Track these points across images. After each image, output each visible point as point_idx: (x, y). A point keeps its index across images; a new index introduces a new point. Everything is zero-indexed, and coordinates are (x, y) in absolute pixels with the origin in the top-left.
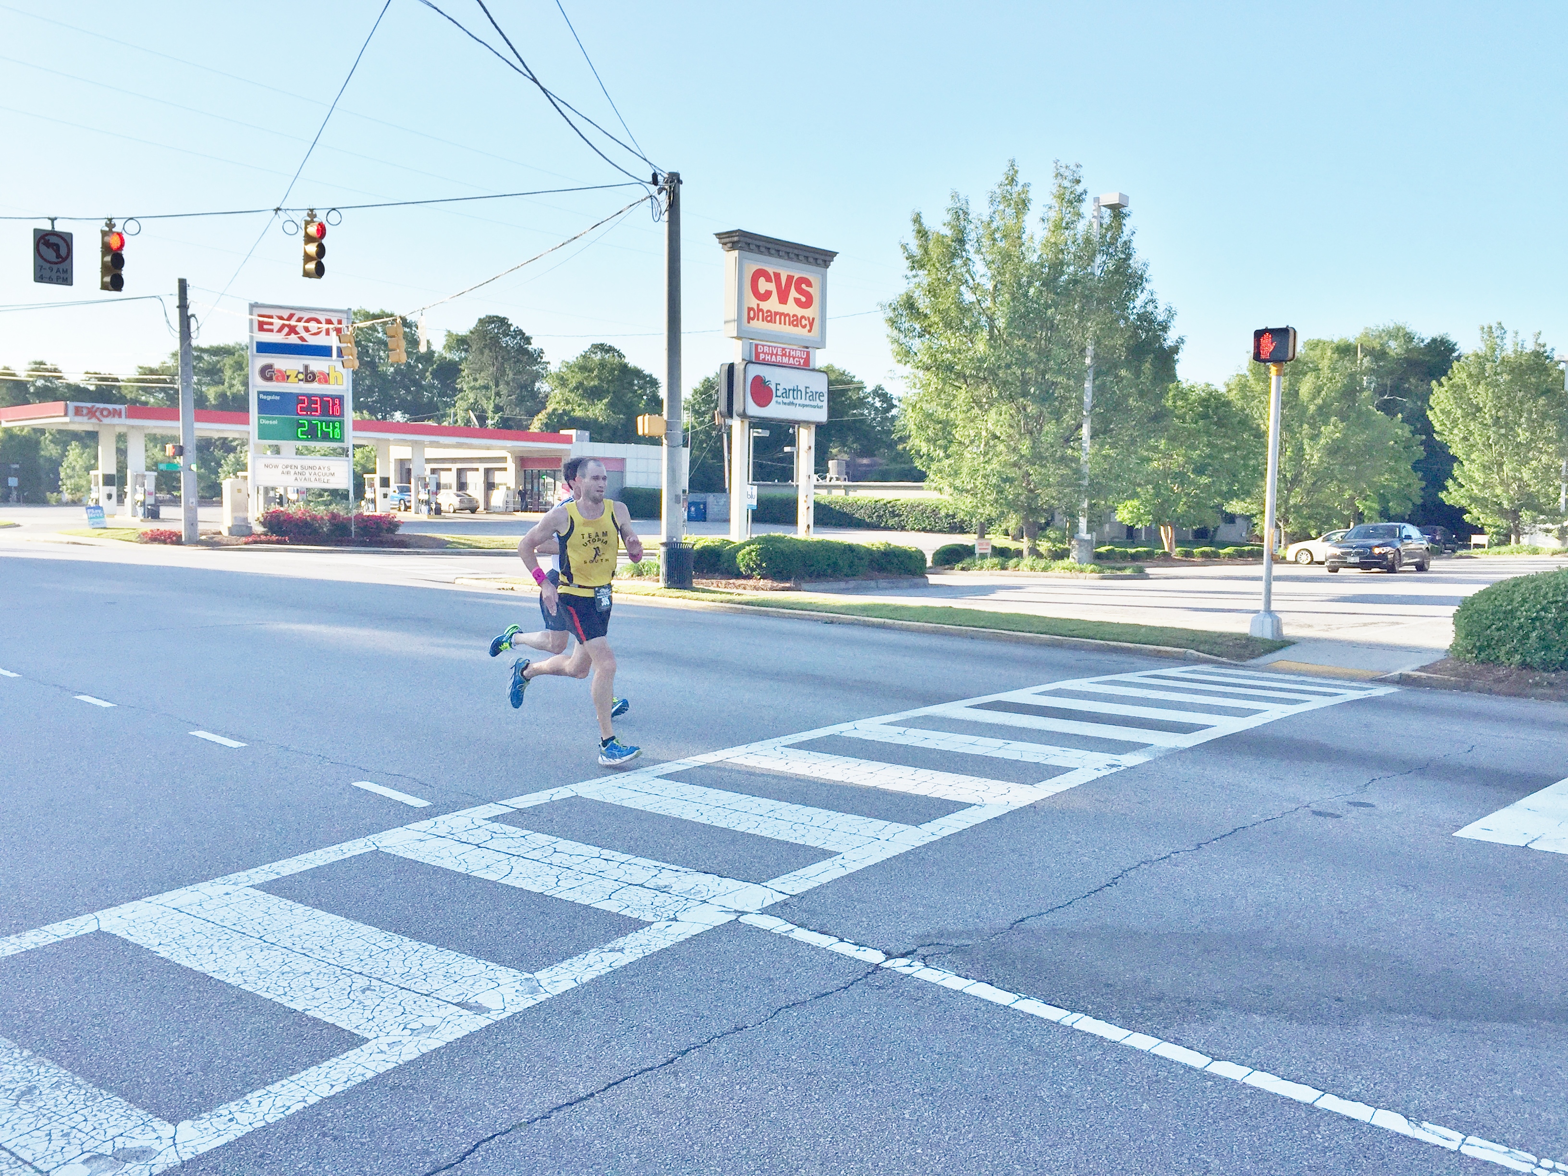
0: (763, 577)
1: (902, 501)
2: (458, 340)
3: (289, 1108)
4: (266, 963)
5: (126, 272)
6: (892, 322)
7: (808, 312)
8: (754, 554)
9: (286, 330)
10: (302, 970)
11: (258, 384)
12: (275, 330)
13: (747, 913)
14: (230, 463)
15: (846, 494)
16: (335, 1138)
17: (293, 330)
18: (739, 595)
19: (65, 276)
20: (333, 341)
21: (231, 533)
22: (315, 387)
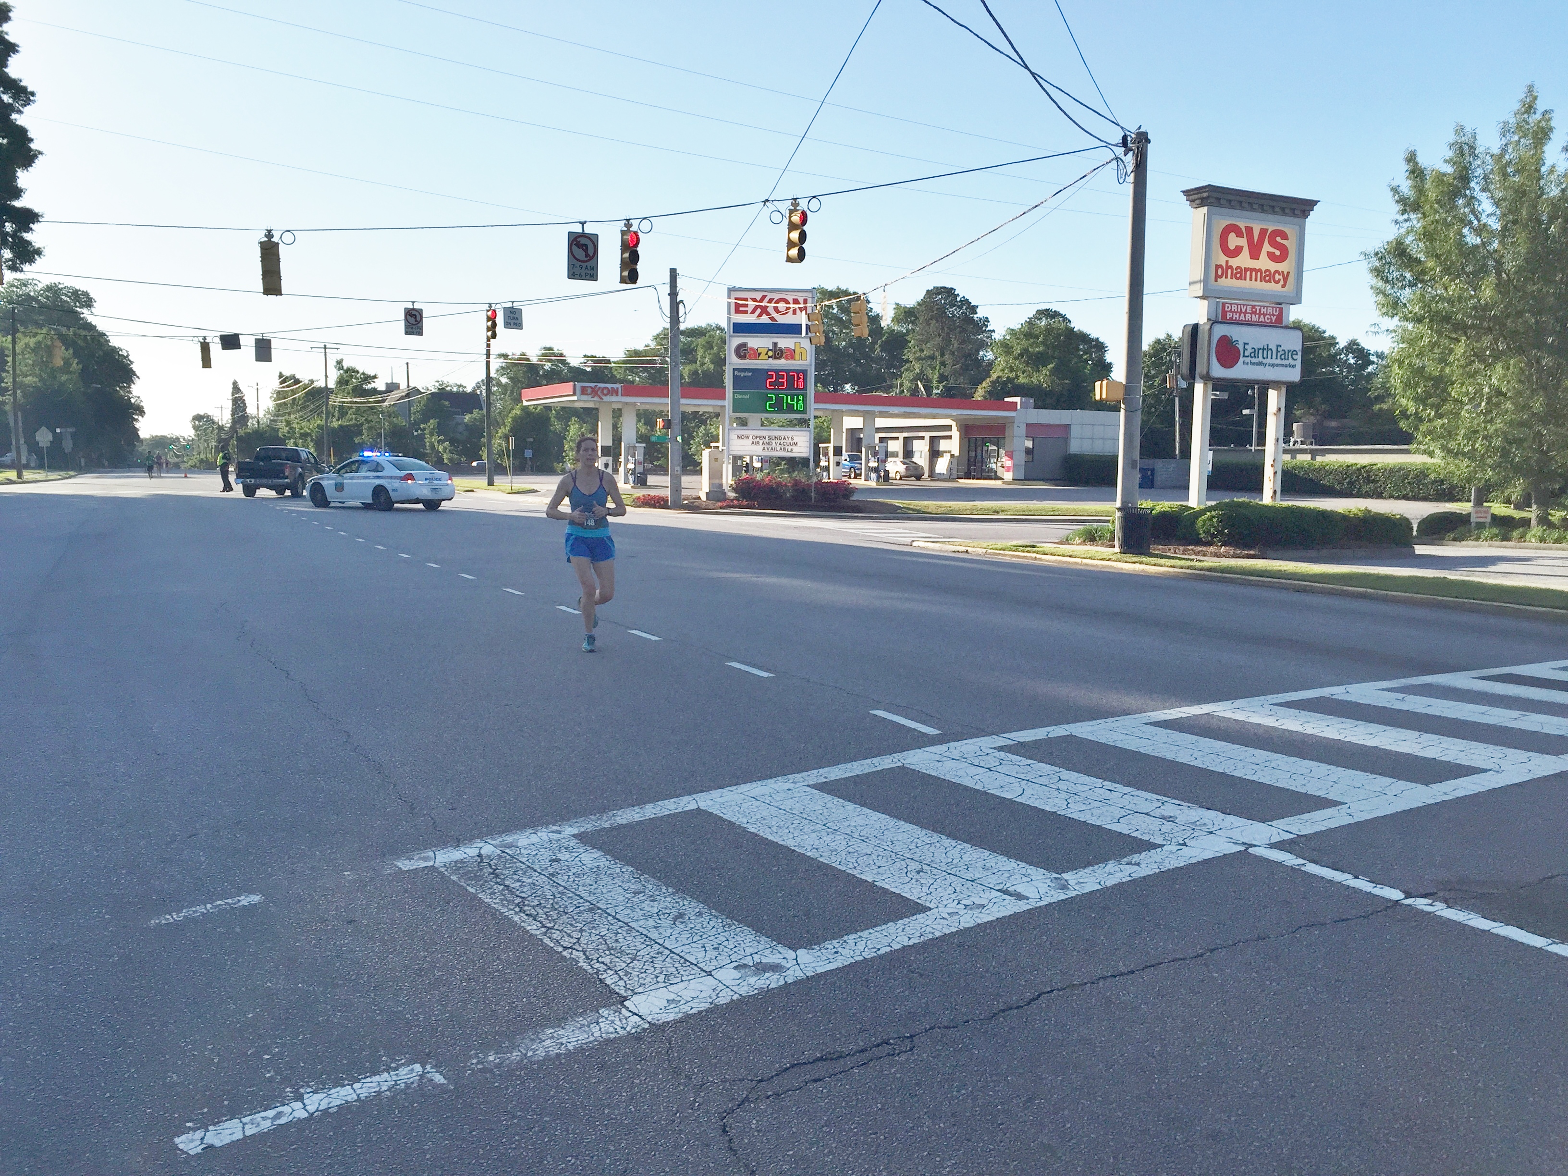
0: (1225, 544)
1: (1379, 465)
2: (905, 312)
3: (879, 949)
4: (833, 844)
5: (640, 267)
6: (1378, 272)
7: (1282, 267)
8: (1215, 520)
9: (759, 311)
10: (864, 852)
11: (733, 361)
12: (749, 312)
13: (1255, 846)
14: (700, 435)
15: (1313, 458)
16: (921, 975)
17: (764, 311)
18: (1200, 561)
19: (592, 272)
20: (802, 319)
21: (707, 499)
22: (782, 363)
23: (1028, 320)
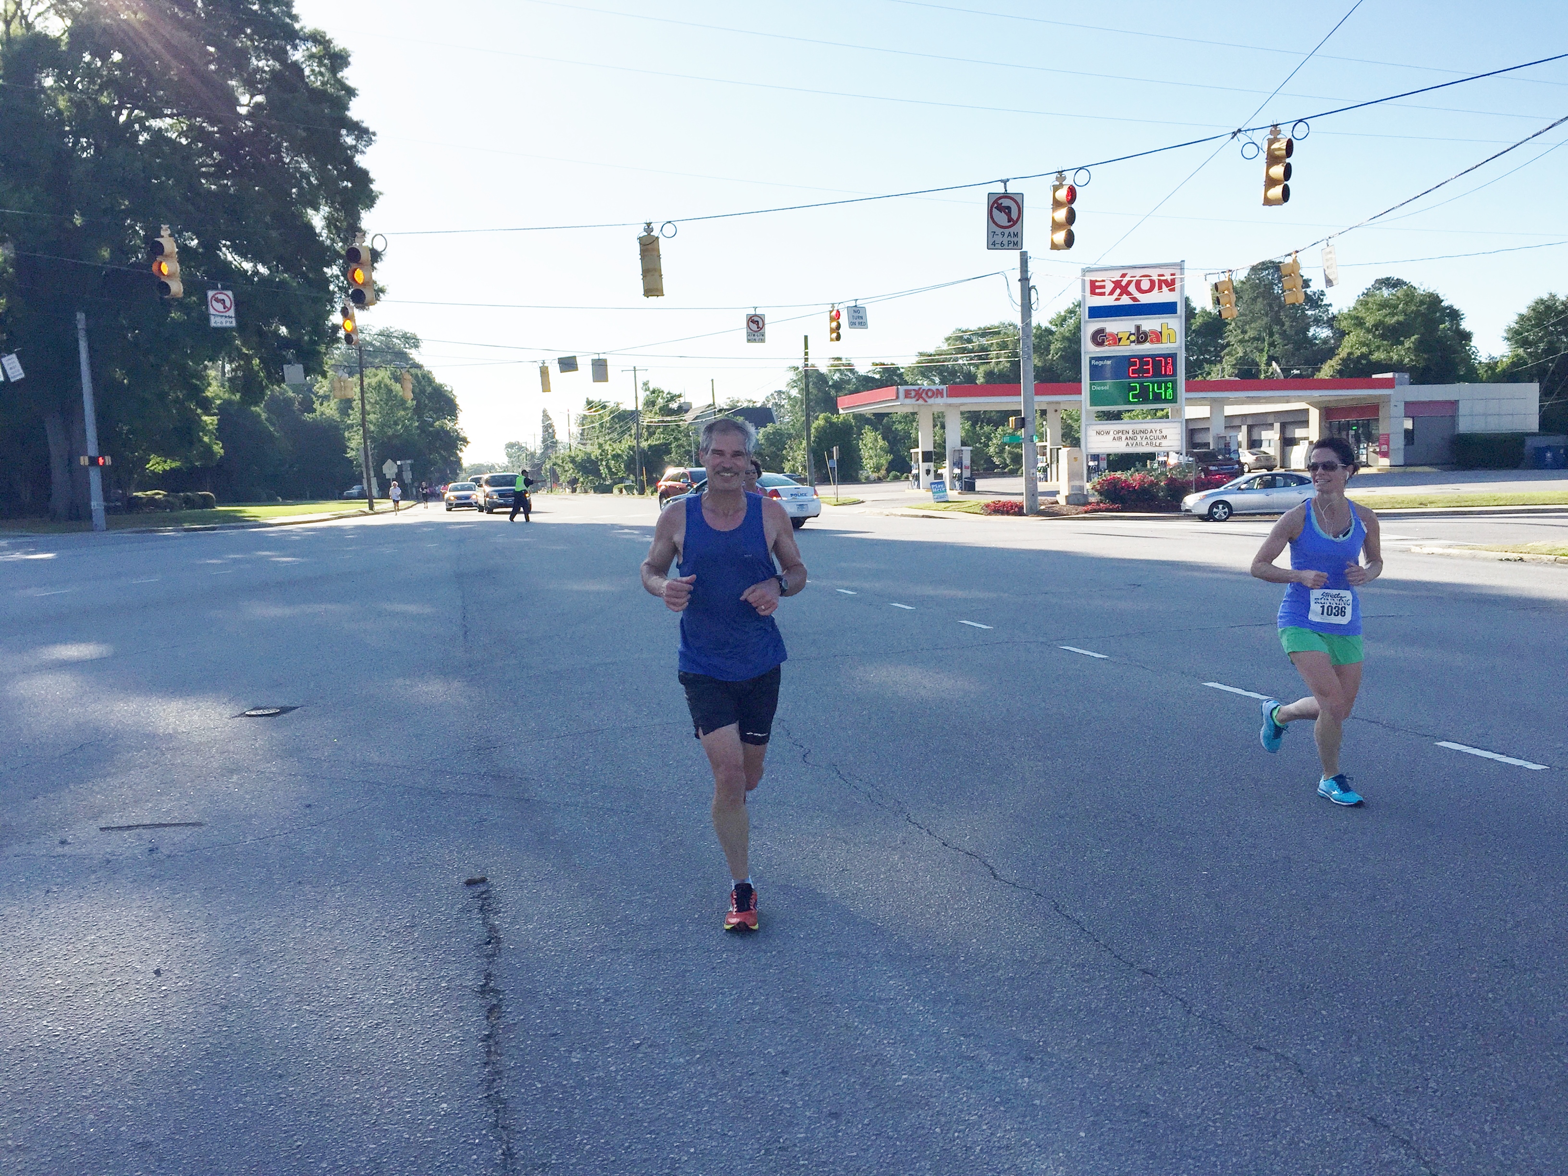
9: (1118, 291)
11: (1089, 349)
12: (1106, 294)
17: (1125, 291)
19: (1015, 238)
21: (1068, 503)
22: (1147, 348)
23: (1366, 292)
